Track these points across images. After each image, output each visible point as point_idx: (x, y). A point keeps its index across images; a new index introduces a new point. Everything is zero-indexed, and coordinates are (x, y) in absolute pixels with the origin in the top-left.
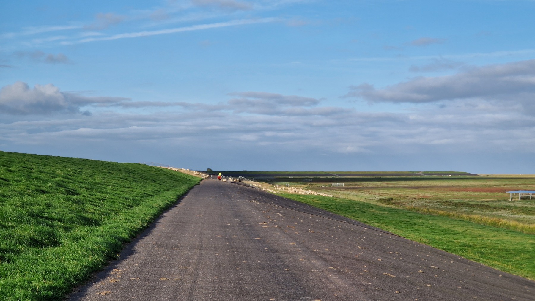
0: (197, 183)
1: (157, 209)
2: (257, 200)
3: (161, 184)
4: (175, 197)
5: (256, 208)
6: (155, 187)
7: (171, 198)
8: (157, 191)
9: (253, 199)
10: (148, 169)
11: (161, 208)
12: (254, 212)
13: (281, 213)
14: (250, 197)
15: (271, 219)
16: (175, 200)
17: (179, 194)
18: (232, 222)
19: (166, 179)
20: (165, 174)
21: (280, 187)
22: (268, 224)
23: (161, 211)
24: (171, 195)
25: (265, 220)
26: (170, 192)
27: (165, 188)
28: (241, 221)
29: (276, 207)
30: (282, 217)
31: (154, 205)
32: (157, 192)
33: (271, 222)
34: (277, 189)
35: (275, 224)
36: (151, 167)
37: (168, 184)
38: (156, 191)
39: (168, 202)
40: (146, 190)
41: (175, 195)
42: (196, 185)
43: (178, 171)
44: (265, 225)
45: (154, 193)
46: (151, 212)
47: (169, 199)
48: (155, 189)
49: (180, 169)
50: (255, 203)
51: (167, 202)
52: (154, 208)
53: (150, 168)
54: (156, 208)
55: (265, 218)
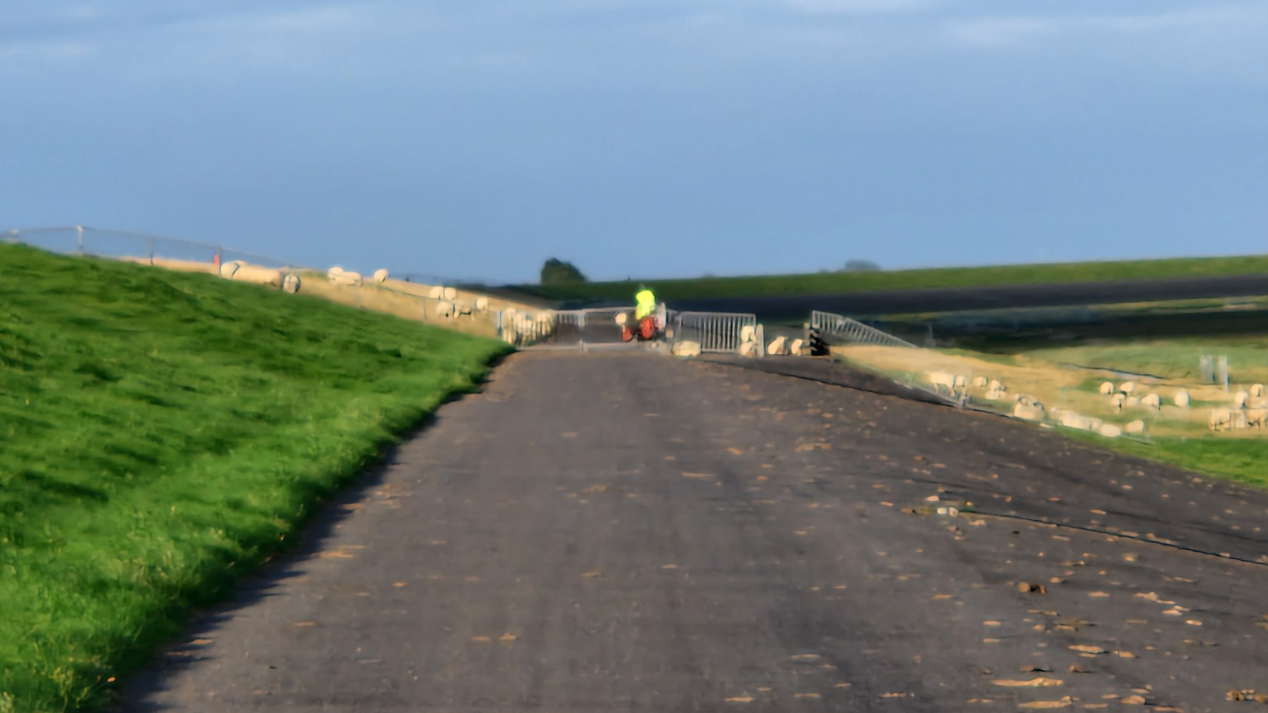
0: (458, 381)
1: (136, 598)
2: (966, 497)
3: (161, 395)
4: (279, 497)
5: (966, 558)
6: (107, 421)
7: (253, 511)
8: (132, 454)
9: (932, 493)
10: (47, 284)
11: (169, 589)
12: (944, 590)
13: (1171, 592)
14: (906, 475)
15: (1088, 642)
16: (279, 524)
17: (314, 471)
18: (769, 683)
19: (197, 360)
20: (190, 313)
21: (1154, 386)
22: (1068, 685)
23: (172, 612)
24: (250, 486)
25: (1039, 651)
26: (236, 458)
27: (197, 432)
28: (844, 669)
29: (1129, 549)
30: (1177, 622)
31: (113, 568)
32: (131, 463)
33: (1089, 668)
34: (1132, 402)
35: (1129, 680)
36: (73, 267)
37: (215, 400)
38: (119, 460)
39: (228, 544)
40: (41, 451)
41: (281, 483)
42: (454, 395)
43: (298, 287)
44: (1043, 693)
45: (105, 473)
46: (88, 624)
47: (231, 516)
48: (108, 440)
49: (309, 275)
50: (953, 521)
51: (215, 537)
52: (110, 595)
53: (65, 269)
54: (130, 588)
55: (1037, 636)
